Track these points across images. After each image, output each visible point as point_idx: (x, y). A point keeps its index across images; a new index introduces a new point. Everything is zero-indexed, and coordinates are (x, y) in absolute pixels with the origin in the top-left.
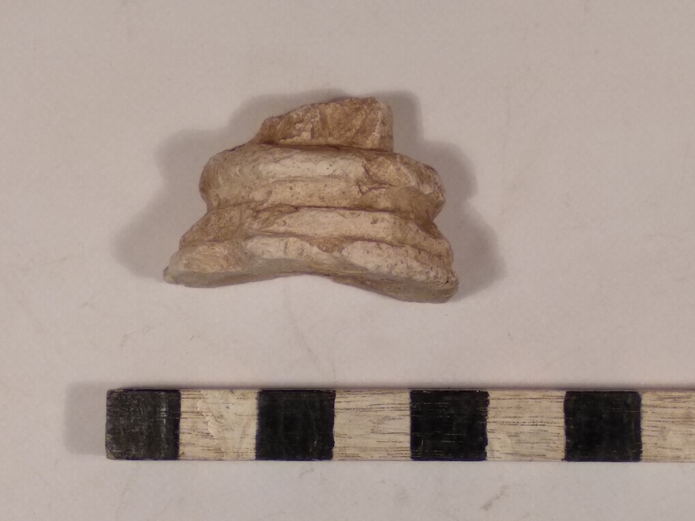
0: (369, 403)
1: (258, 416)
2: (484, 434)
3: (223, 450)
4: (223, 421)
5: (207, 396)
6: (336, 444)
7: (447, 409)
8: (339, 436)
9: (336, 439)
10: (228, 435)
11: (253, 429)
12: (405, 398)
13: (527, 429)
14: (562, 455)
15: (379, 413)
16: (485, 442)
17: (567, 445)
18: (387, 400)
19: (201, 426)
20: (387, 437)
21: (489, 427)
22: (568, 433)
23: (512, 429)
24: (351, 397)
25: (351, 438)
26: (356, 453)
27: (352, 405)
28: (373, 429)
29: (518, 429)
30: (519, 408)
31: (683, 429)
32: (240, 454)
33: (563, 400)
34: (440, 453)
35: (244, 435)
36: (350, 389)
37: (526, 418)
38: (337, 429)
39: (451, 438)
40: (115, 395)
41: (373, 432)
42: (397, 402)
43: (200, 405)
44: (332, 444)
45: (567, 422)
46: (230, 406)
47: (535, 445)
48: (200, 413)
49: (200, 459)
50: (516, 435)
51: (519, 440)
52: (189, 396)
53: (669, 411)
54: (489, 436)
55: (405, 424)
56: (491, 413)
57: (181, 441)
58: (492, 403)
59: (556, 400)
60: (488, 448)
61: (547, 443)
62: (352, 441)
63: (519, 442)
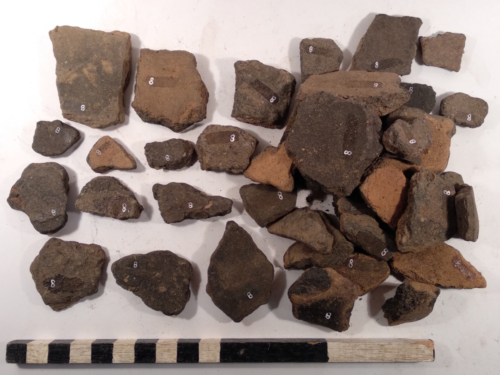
2: (112, 356)
10: (40, 356)
11: (47, 355)
12: (90, 346)
13: (124, 354)
16: (112, 358)
18: (85, 346)
19: (32, 354)
21: (113, 353)
22: (135, 355)
23: (120, 354)
27: (75, 348)
31: (168, 353)
35: (45, 356)
37: (124, 351)
38: (71, 354)
39: (103, 357)
45: (135, 352)
48: (32, 350)
50: (121, 355)
53: (164, 348)
54: (113, 356)
55: (90, 353)
56: (114, 350)
58: (114, 347)
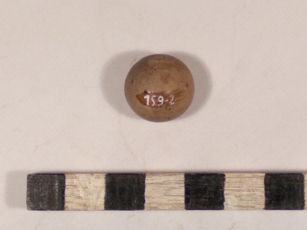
0: (162, 180)
1: (106, 187)
3: (87, 205)
4: (87, 190)
5: (79, 177)
6: (146, 202)
7: (203, 183)
8: (148, 197)
9: (146, 199)
14: (264, 206)
15: (168, 185)
17: (266, 201)
20: (172, 198)
24: (154, 177)
25: (153, 198)
26: (157, 206)
28: (165, 194)
29: (241, 193)
30: (240, 182)
32: (96, 207)
33: (264, 178)
34: (200, 206)
36: (153, 173)
40: (31, 177)
41: (165, 195)
42: (178, 180)
43: (75, 182)
44: (144, 201)
46: (91, 182)
47: (249, 202)
49: (75, 210)
51: (241, 199)
52: (70, 177)
57: (66, 201)
59: (260, 178)
60: (225, 203)
61: (255, 200)
62: (154, 200)
63: (241, 200)
